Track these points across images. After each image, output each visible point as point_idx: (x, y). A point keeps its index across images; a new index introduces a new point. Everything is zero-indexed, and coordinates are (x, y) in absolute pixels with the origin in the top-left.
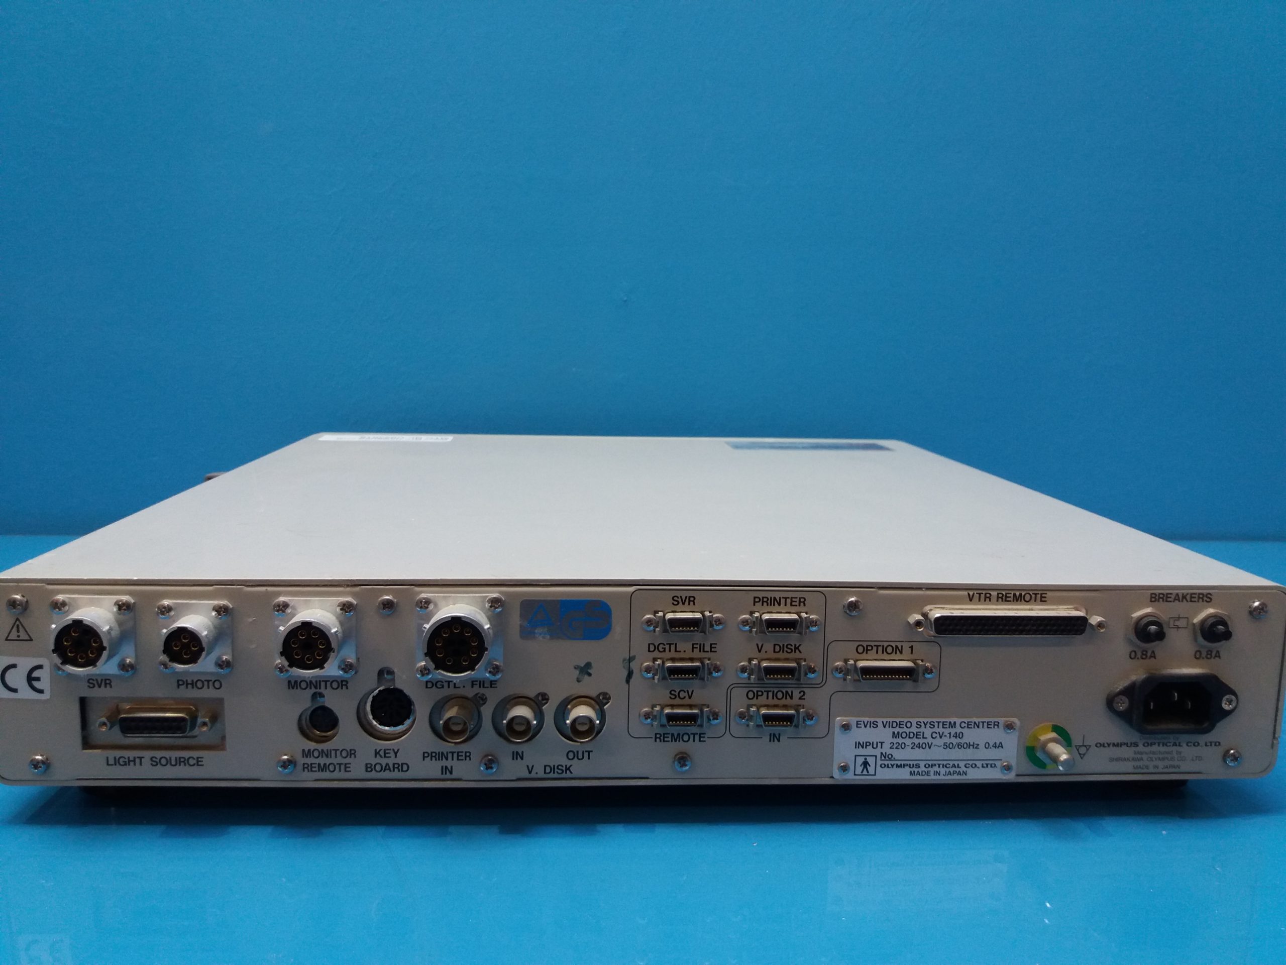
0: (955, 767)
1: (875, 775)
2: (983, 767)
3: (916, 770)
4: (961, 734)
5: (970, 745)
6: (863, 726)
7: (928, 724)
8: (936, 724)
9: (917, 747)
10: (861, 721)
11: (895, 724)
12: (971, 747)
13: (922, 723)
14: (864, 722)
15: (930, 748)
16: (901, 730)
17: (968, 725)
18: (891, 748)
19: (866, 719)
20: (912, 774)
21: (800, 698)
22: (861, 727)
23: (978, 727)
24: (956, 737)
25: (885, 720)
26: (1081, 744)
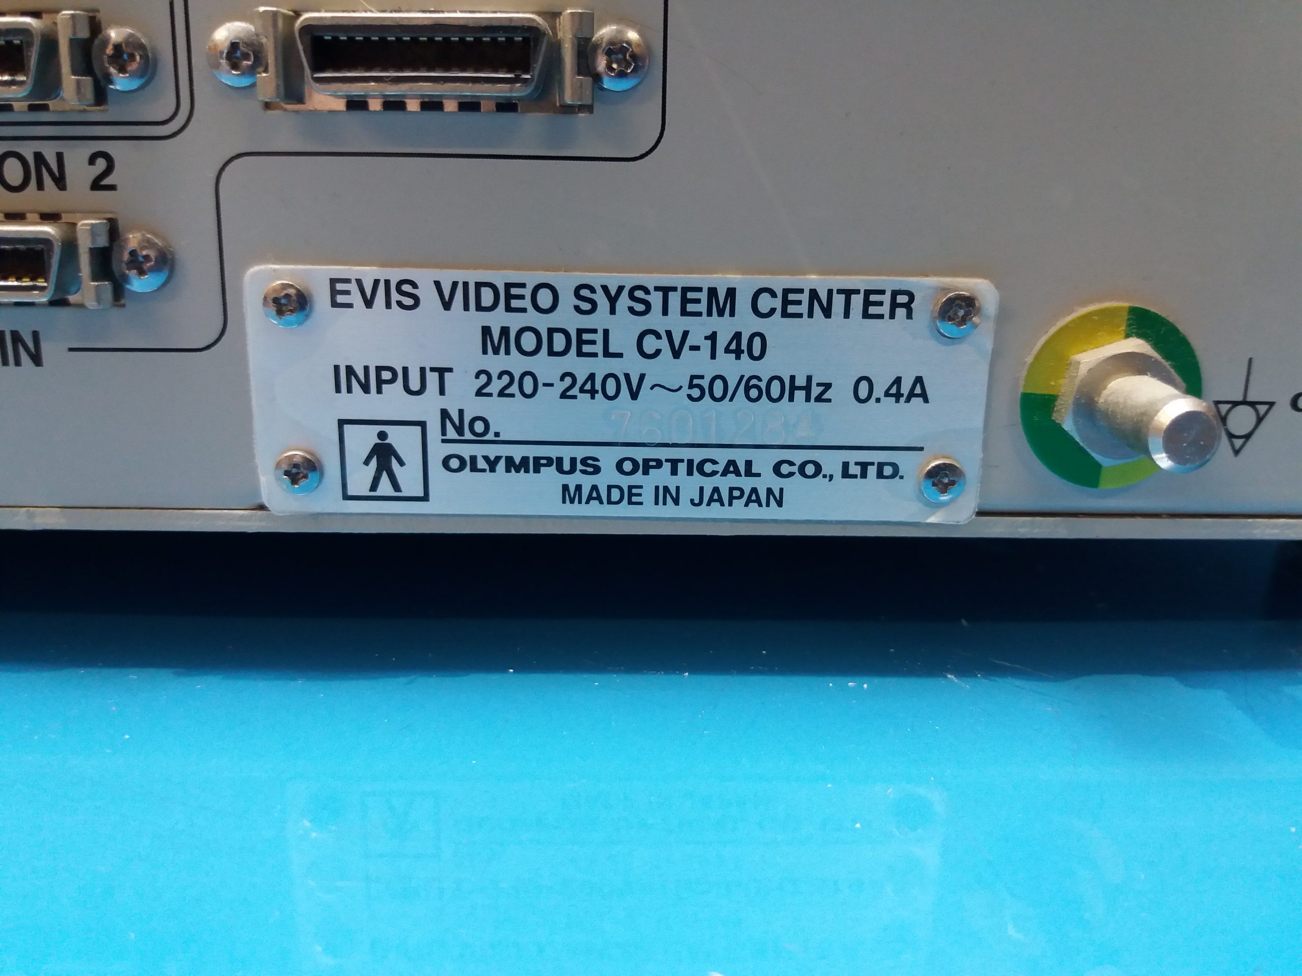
0: (738, 474)
1: (425, 498)
2: (846, 474)
3: (587, 482)
4: (757, 341)
5: (793, 388)
6: (356, 298)
7: (625, 294)
8: (656, 299)
9: (582, 390)
10: (348, 281)
11: (487, 297)
12: (800, 395)
13: (600, 291)
14: (359, 282)
15: (634, 395)
16: (515, 322)
17: (786, 302)
18: (479, 393)
19: (369, 273)
20: (569, 495)
21: (96, 185)
22: (350, 306)
23: (827, 312)
24: (738, 353)
25: (446, 278)
26: (1240, 399)
